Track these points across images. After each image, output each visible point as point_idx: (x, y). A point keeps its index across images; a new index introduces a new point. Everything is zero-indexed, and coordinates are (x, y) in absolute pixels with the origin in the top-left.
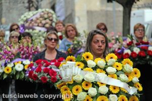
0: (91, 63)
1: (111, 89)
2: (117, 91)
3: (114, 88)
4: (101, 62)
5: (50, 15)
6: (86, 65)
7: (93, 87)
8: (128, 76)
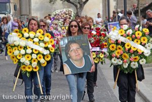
0: (26, 35)
1: (34, 51)
2: (37, 52)
3: (36, 50)
4: (32, 34)
5: (70, 12)
6: (23, 36)
7: (24, 49)
8: (45, 44)
